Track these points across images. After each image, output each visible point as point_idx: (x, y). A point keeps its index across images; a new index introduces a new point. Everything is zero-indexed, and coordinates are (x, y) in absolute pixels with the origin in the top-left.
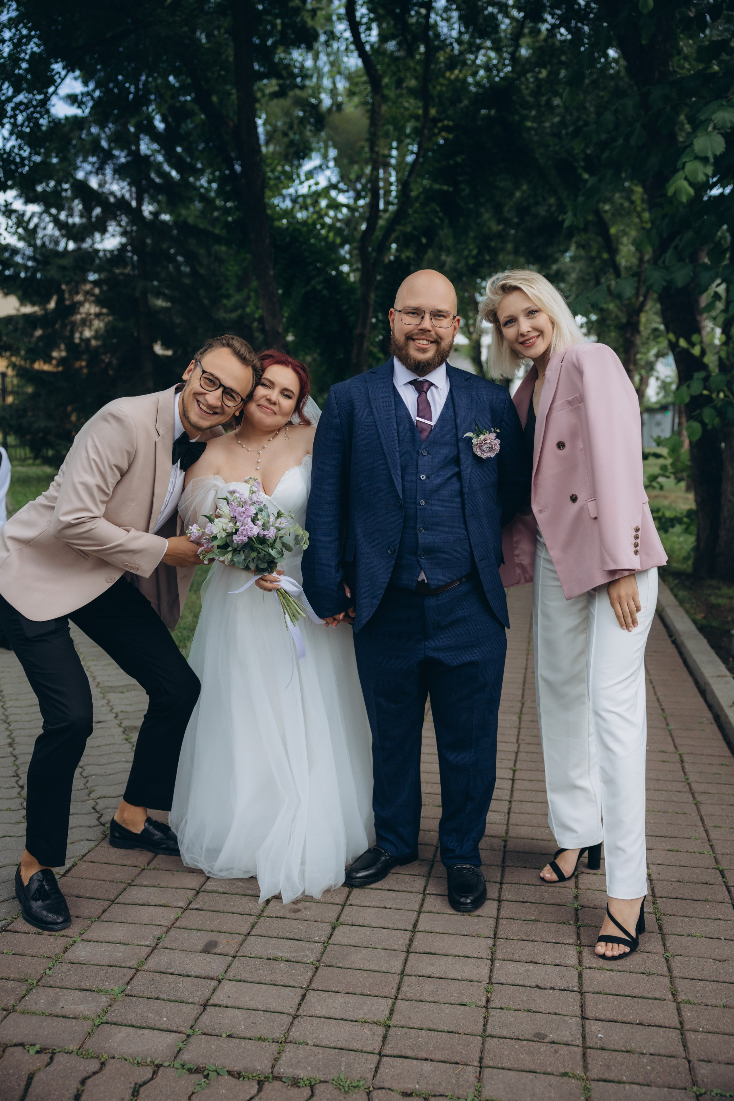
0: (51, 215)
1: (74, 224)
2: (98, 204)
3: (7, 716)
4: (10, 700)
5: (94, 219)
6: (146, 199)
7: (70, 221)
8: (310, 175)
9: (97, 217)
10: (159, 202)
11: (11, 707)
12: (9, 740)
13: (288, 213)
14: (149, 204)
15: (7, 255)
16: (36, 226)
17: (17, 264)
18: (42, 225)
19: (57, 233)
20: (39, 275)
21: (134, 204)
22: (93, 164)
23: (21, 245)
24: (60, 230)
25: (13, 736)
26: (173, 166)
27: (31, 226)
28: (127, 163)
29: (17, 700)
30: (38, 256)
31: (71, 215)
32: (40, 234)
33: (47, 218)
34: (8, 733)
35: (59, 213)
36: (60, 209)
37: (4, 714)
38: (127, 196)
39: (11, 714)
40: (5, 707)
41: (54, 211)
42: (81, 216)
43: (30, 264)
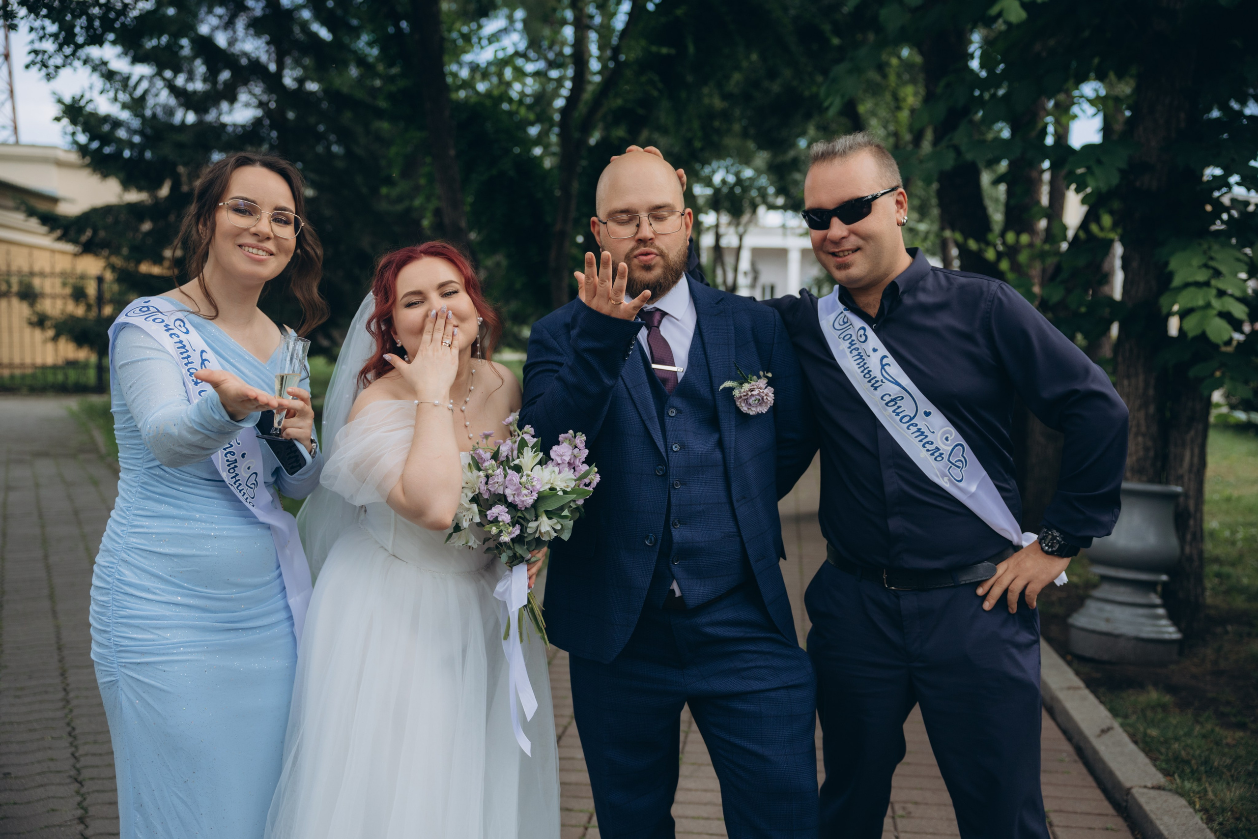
0: (164, 79)
1: (195, 92)
2: (227, 67)
3: (78, 770)
4: (85, 743)
5: (220, 87)
6: (288, 61)
7: (190, 87)
8: (494, 38)
9: (225, 83)
10: (305, 68)
11: (86, 755)
12: (79, 812)
13: (468, 84)
14: (292, 69)
15: (106, 128)
16: (146, 92)
17: (119, 141)
18: (154, 91)
19: (172, 101)
20: (148, 155)
21: (273, 67)
22: (220, 17)
23: (126, 116)
24: (177, 97)
25: (85, 804)
26: (324, 23)
27: (139, 92)
28: (264, 17)
29: (95, 742)
30: (149, 131)
31: (191, 78)
32: (151, 101)
33: (160, 84)
34: (79, 799)
35: (175, 76)
36: (177, 71)
37: (74, 767)
38: (264, 58)
39: (86, 767)
40: (77, 755)
41: (168, 74)
42: (205, 80)
43: (137, 139)
